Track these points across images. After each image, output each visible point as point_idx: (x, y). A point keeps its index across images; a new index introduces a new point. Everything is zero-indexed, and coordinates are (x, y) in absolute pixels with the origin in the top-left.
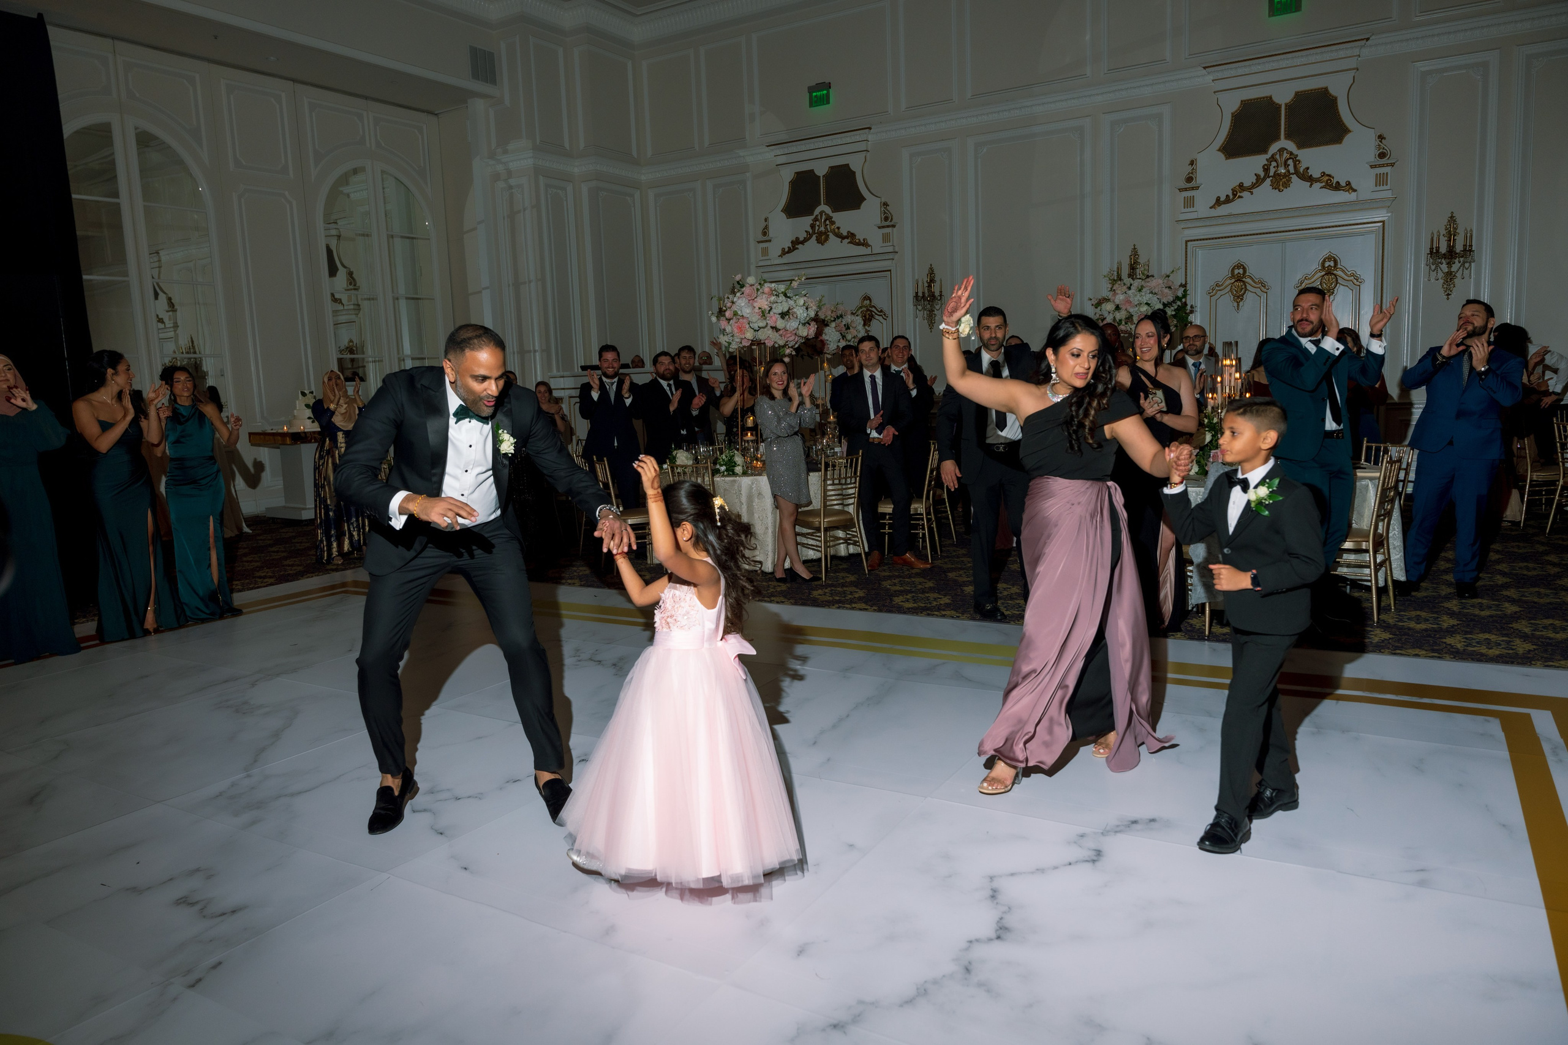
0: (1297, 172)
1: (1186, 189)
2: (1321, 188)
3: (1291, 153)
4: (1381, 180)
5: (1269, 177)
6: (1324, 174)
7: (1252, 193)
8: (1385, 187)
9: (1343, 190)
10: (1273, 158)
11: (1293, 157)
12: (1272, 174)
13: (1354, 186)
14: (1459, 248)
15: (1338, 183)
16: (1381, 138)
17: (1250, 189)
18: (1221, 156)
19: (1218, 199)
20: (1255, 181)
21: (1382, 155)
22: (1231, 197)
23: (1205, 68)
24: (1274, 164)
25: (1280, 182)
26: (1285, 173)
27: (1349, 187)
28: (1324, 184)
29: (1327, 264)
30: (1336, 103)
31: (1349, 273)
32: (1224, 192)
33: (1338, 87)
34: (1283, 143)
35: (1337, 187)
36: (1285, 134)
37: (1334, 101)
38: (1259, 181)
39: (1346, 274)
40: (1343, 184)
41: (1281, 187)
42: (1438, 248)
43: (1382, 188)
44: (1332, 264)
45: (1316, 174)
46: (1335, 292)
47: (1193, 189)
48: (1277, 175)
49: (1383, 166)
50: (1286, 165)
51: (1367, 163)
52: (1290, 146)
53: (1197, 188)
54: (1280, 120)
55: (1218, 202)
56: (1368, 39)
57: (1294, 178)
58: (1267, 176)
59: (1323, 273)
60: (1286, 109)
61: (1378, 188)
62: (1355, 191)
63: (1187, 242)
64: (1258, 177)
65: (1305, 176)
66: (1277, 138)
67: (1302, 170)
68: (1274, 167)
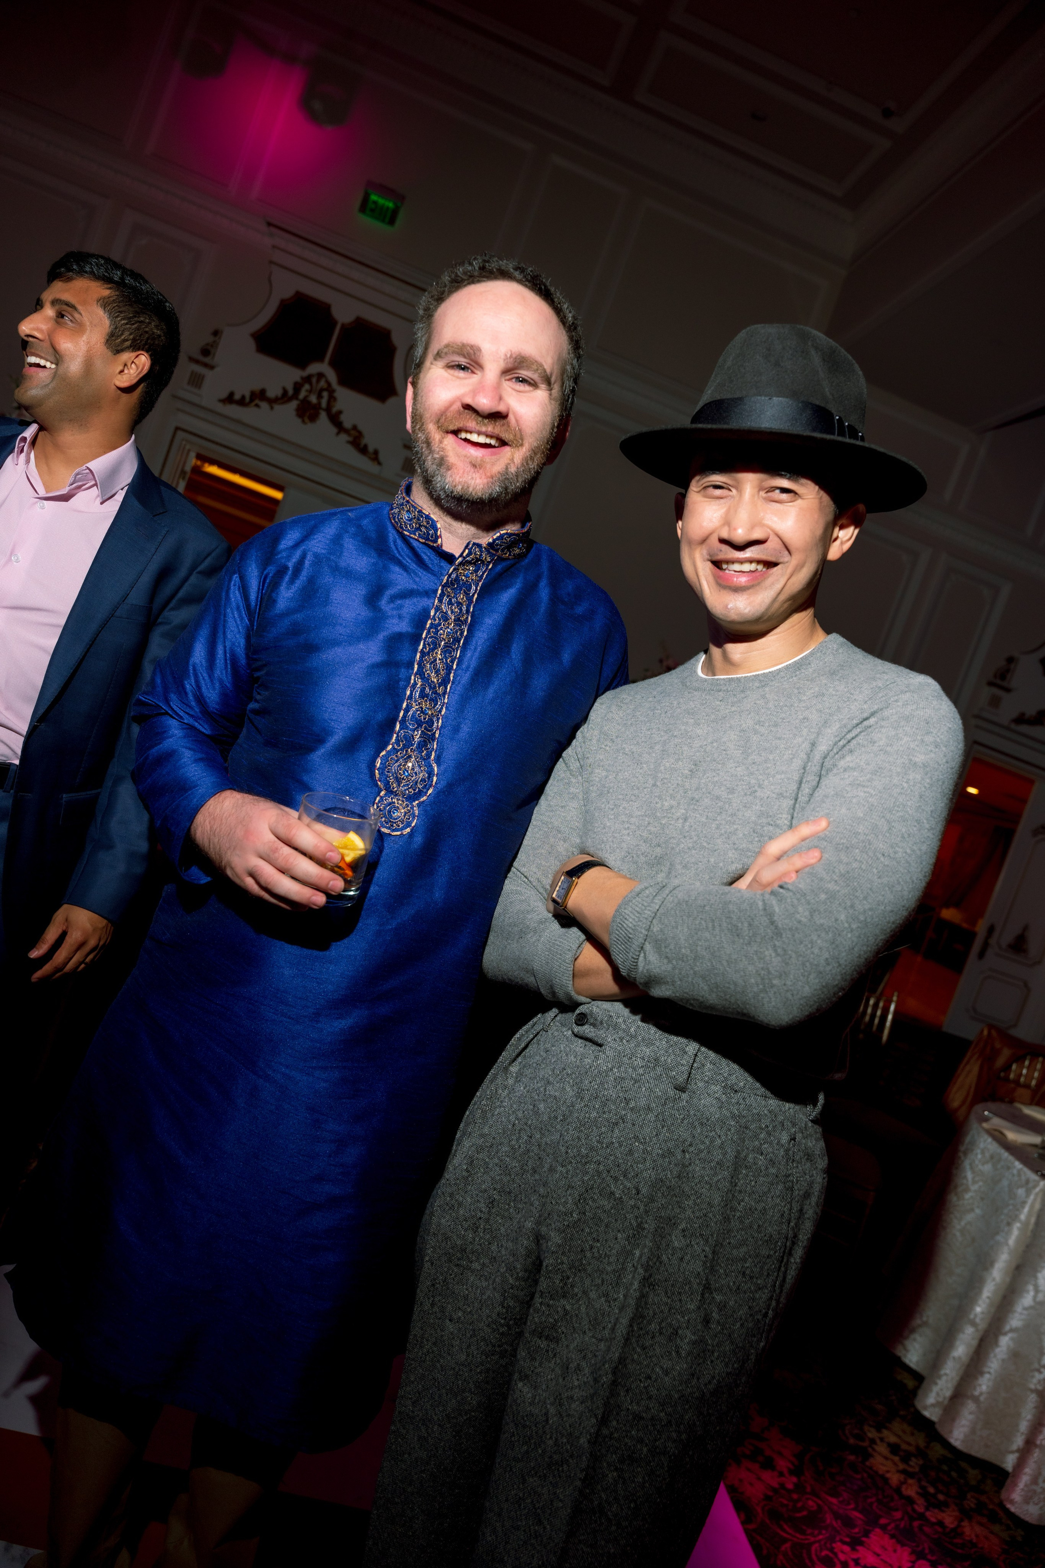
0: (328, 410)
1: (197, 362)
2: (349, 442)
3: (329, 384)
5: (297, 399)
6: (355, 428)
7: (272, 408)
9: (369, 457)
10: (308, 379)
11: (331, 391)
12: (301, 397)
13: (381, 457)
15: (366, 446)
17: (272, 402)
18: (252, 344)
19: (232, 394)
20: (280, 396)
22: (247, 400)
23: (270, 224)
24: (307, 387)
25: (307, 412)
26: (316, 404)
27: (375, 457)
28: (351, 439)
30: (394, 354)
32: (242, 390)
34: (323, 367)
35: (363, 450)
36: (331, 359)
38: (284, 398)
40: (371, 449)
41: (306, 420)
45: (347, 424)
47: (206, 365)
48: (306, 402)
50: (320, 397)
52: (331, 376)
53: (212, 367)
54: (331, 339)
55: (229, 399)
57: (323, 415)
58: (295, 396)
60: (341, 330)
62: (379, 463)
63: (177, 429)
64: (285, 392)
65: (335, 419)
66: (321, 359)
67: (334, 410)
68: (307, 391)
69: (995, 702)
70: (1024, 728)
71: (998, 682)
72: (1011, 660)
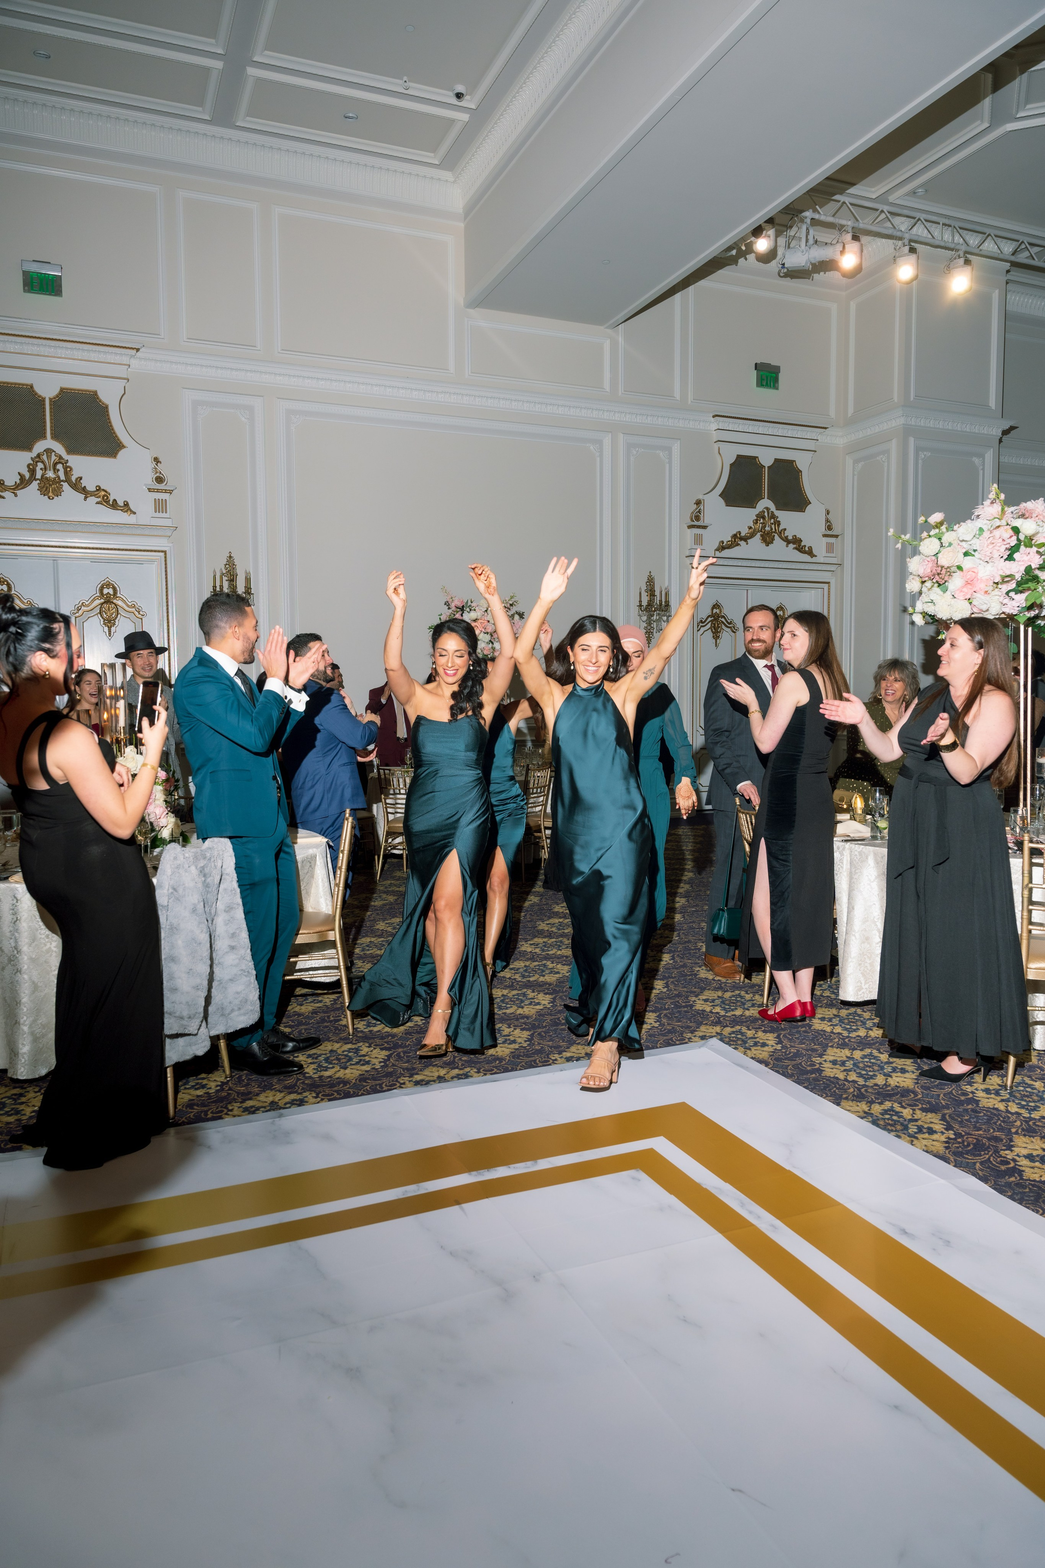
0: (68, 480)
3: (61, 457)
4: (160, 507)
5: (36, 480)
6: (99, 489)
7: (16, 495)
8: (164, 515)
9: (121, 510)
10: (39, 458)
11: (64, 463)
12: (39, 476)
13: (133, 507)
14: (241, 590)
15: (115, 500)
16: (157, 461)
17: (14, 489)
20: (18, 482)
21: (160, 480)
24: (40, 465)
25: (50, 488)
26: (55, 479)
27: (126, 507)
28: (99, 500)
29: (105, 591)
30: (107, 411)
31: (130, 604)
33: (108, 395)
34: (48, 443)
35: (114, 505)
36: (51, 434)
37: (104, 410)
38: (23, 483)
39: (128, 606)
40: (121, 503)
41: (51, 494)
42: (221, 586)
43: (161, 515)
44: (111, 591)
45: (91, 488)
46: (117, 623)
48: (43, 478)
49: (158, 491)
50: (56, 471)
51: (145, 485)
52: (59, 448)
54: (44, 415)
56: (138, 350)
57: (65, 486)
58: (33, 477)
59: (102, 601)
60: (50, 405)
61: (157, 514)
62: (135, 513)
64: (22, 477)
65: (77, 486)
66: (43, 436)
67: (73, 479)
68: (41, 469)
69: (698, 540)
70: (726, 553)
71: (696, 523)
72: (698, 503)
